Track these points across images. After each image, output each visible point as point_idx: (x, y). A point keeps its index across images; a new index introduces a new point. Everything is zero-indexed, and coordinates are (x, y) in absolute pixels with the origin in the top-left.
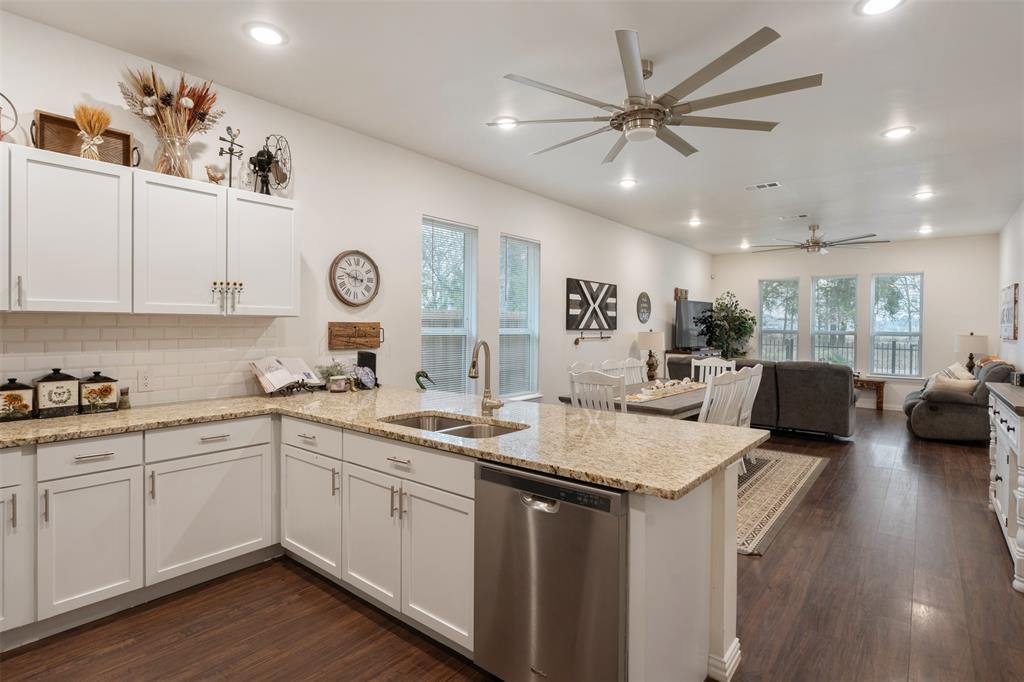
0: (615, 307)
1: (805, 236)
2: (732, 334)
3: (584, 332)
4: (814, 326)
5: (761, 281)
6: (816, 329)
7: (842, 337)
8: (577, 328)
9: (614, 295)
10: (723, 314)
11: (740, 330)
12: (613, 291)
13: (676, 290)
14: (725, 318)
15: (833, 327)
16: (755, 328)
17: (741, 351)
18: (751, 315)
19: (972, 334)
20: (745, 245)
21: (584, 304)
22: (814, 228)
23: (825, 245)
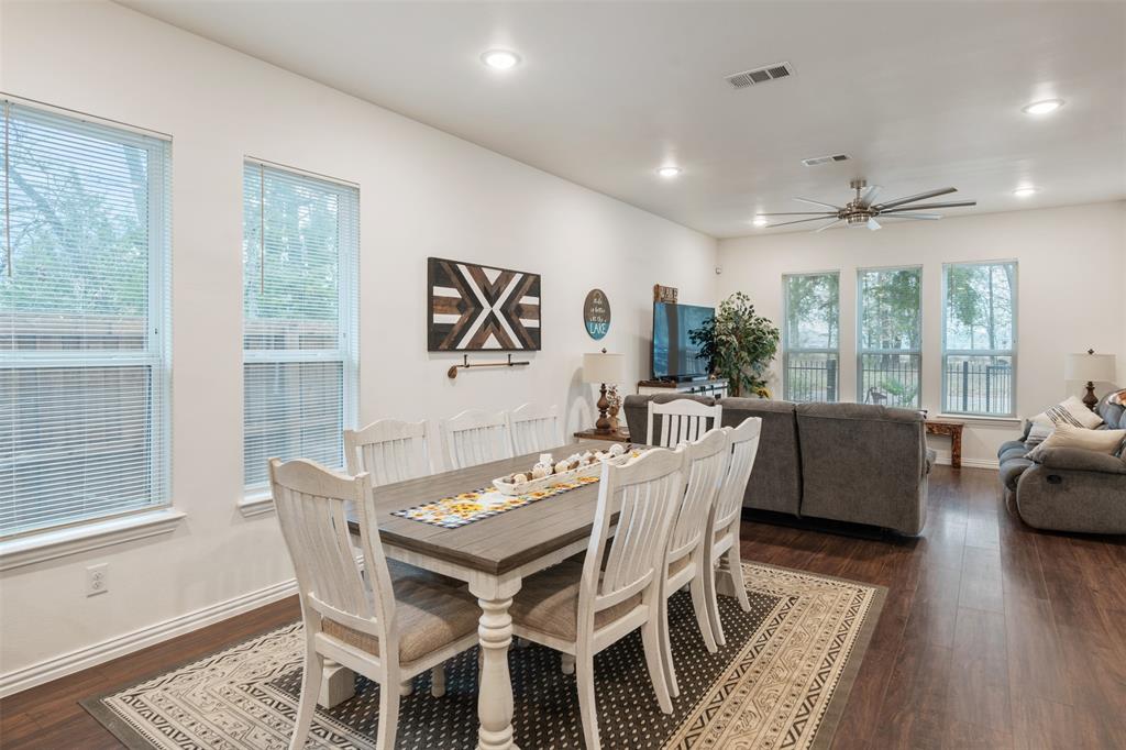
0: (536, 312)
1: (847, 198)
2: (744, 354)
3: (470, 354)
4: (860, 342)
5: (785, 277)
6: (865, 346)
7: (896, 357)
8: (452, 348)
9: (535, 290)
10: (731, 325)
11: (755, 348)
12: (532, 285)
13: (657, 288)
14: (735, 331)
15: (886, 344)
16: (779, 346)
17: (759, 380)
18: (772, 327)
19: (1091, 352)
20: (760, 222)
21: (468, 305)
22: (857, 184)
23: (876, 212)
